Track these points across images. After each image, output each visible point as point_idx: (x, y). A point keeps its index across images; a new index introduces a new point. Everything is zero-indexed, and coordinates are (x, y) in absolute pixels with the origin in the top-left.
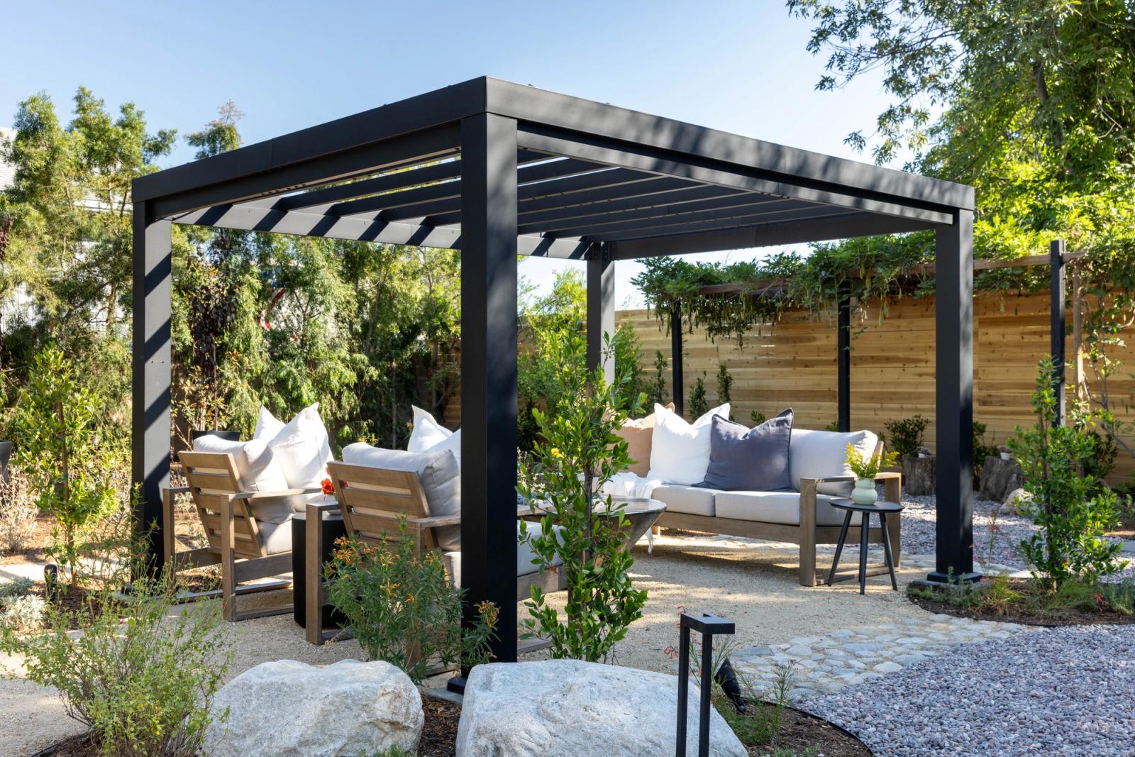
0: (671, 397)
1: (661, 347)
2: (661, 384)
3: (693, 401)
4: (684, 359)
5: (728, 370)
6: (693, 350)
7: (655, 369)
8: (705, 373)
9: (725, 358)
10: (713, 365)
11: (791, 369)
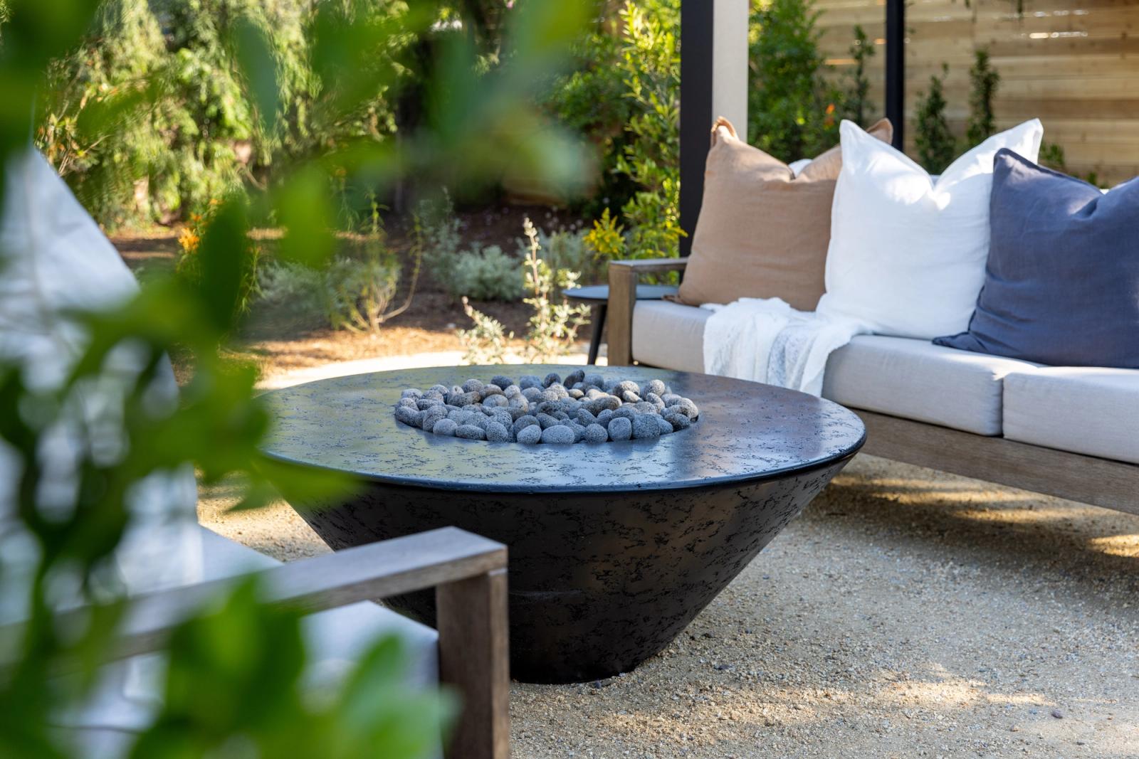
0: (881, 112)
1: (865, 20)
2: (862, 88)
3: (922, 121)
4: (907, 41)
5: (994, 62)
6: (924, 24)
7: (849, 62)
8: (945, 67)
9: (984, 37)
10: (961, 53)
11: (1115, 58)
